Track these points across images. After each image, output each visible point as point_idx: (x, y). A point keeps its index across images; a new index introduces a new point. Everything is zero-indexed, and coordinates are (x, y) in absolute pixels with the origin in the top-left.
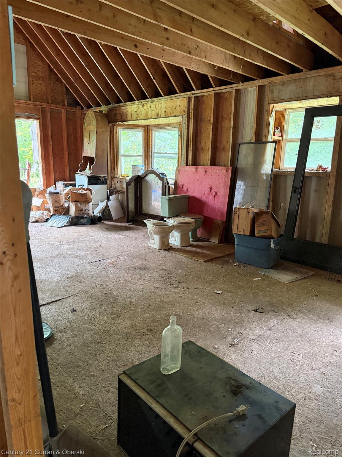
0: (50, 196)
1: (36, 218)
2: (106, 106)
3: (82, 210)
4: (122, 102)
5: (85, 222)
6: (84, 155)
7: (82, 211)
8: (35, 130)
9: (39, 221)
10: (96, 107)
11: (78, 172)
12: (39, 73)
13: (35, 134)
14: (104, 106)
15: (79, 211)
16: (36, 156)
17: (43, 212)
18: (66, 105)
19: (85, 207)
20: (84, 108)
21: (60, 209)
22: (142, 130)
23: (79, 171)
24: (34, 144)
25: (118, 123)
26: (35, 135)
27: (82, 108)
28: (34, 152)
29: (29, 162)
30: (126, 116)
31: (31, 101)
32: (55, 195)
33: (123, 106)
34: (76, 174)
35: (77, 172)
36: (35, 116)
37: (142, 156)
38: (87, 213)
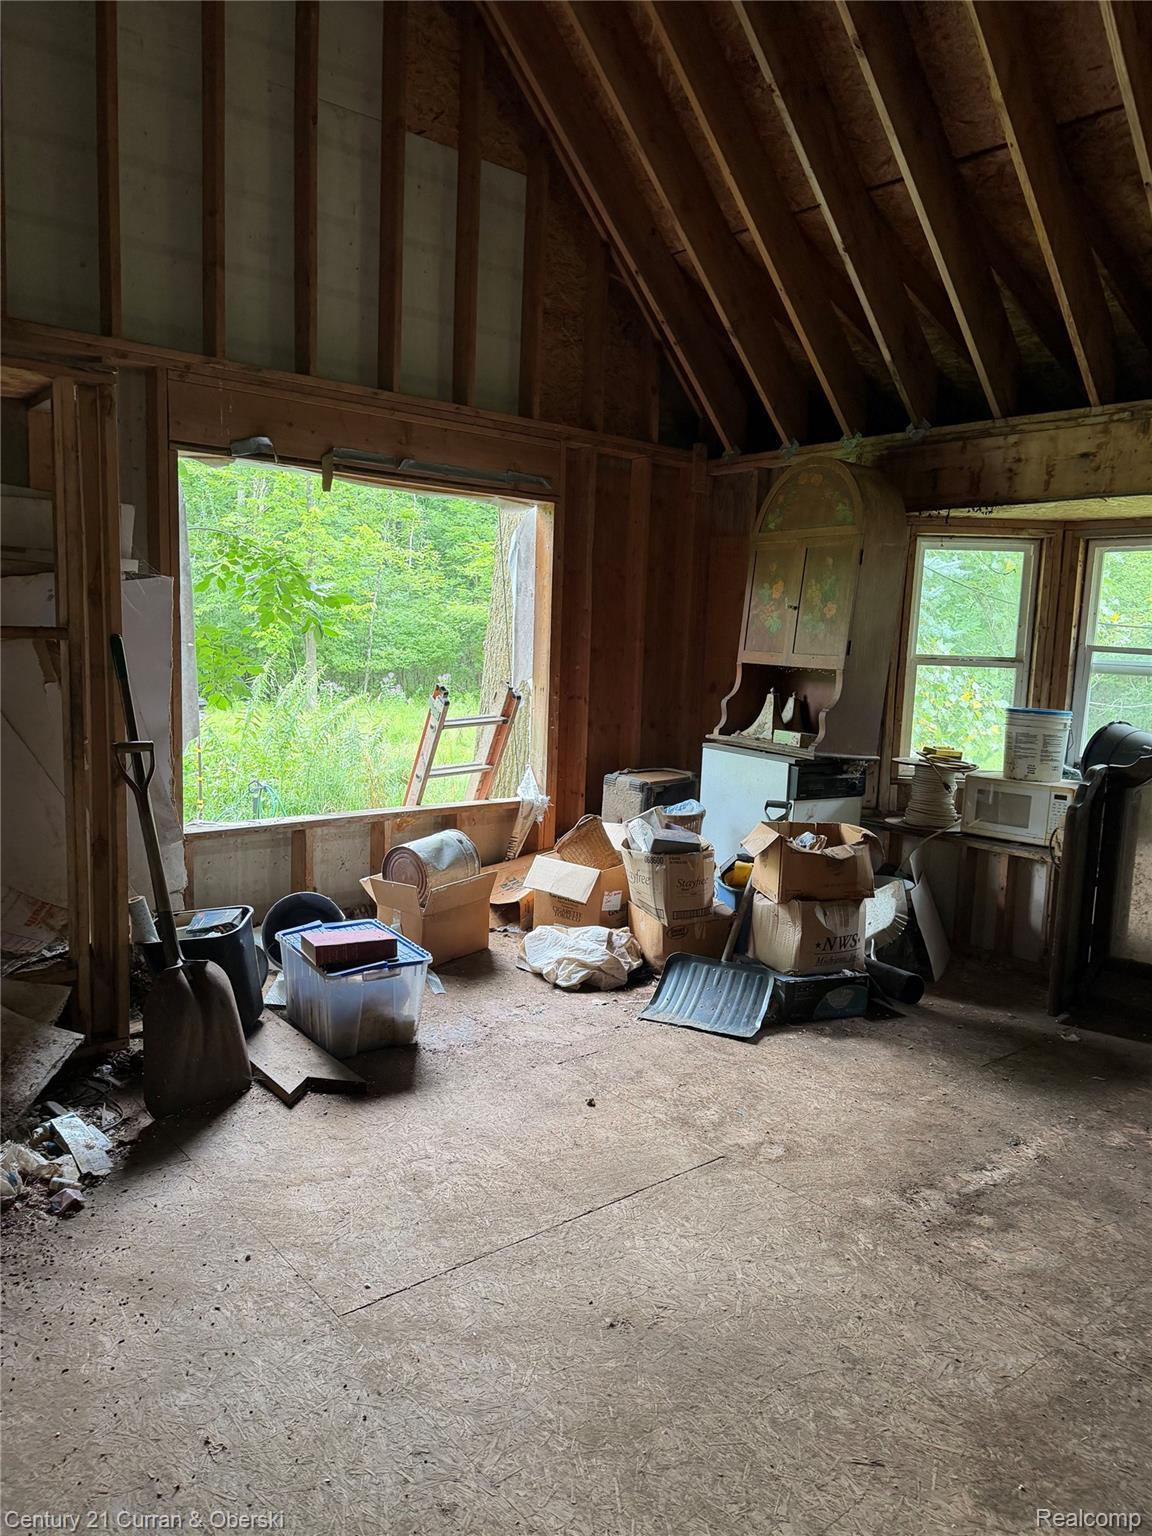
0: (660, 862)
1: (584, 965)
2: (872, 439)
3: (830, 942)
4: (990, 416)
5: (845, 1004)
6: (745, 656)
7: (831, 947)
8: (528, 544)
9: (602, 985)
10: (801, 445)
11: (716, 734)
12: (564, 297)
13: (527, 563)
14: (859, 438)
15: (818, 945)
16: (524, 662)
17: (610, 934)
18: (655, 435)
19: (846, 923)
20: (724, 449)
21: (694, 924)
22: (1032, 548)
23: (721, 732)
24: (520, 609)
25: (944, 513)
26: (526, 568)
27: (716, 451)
28: (520, 641)
29: (510, 689)
30: (1010, 478)
31: (530, 416)
32: (683, 857)
33: (991, 435)
34: (704, 745)
35: (707, 736)
36: (541, 484)
37: (1021, 661)
38: (848, 956)
